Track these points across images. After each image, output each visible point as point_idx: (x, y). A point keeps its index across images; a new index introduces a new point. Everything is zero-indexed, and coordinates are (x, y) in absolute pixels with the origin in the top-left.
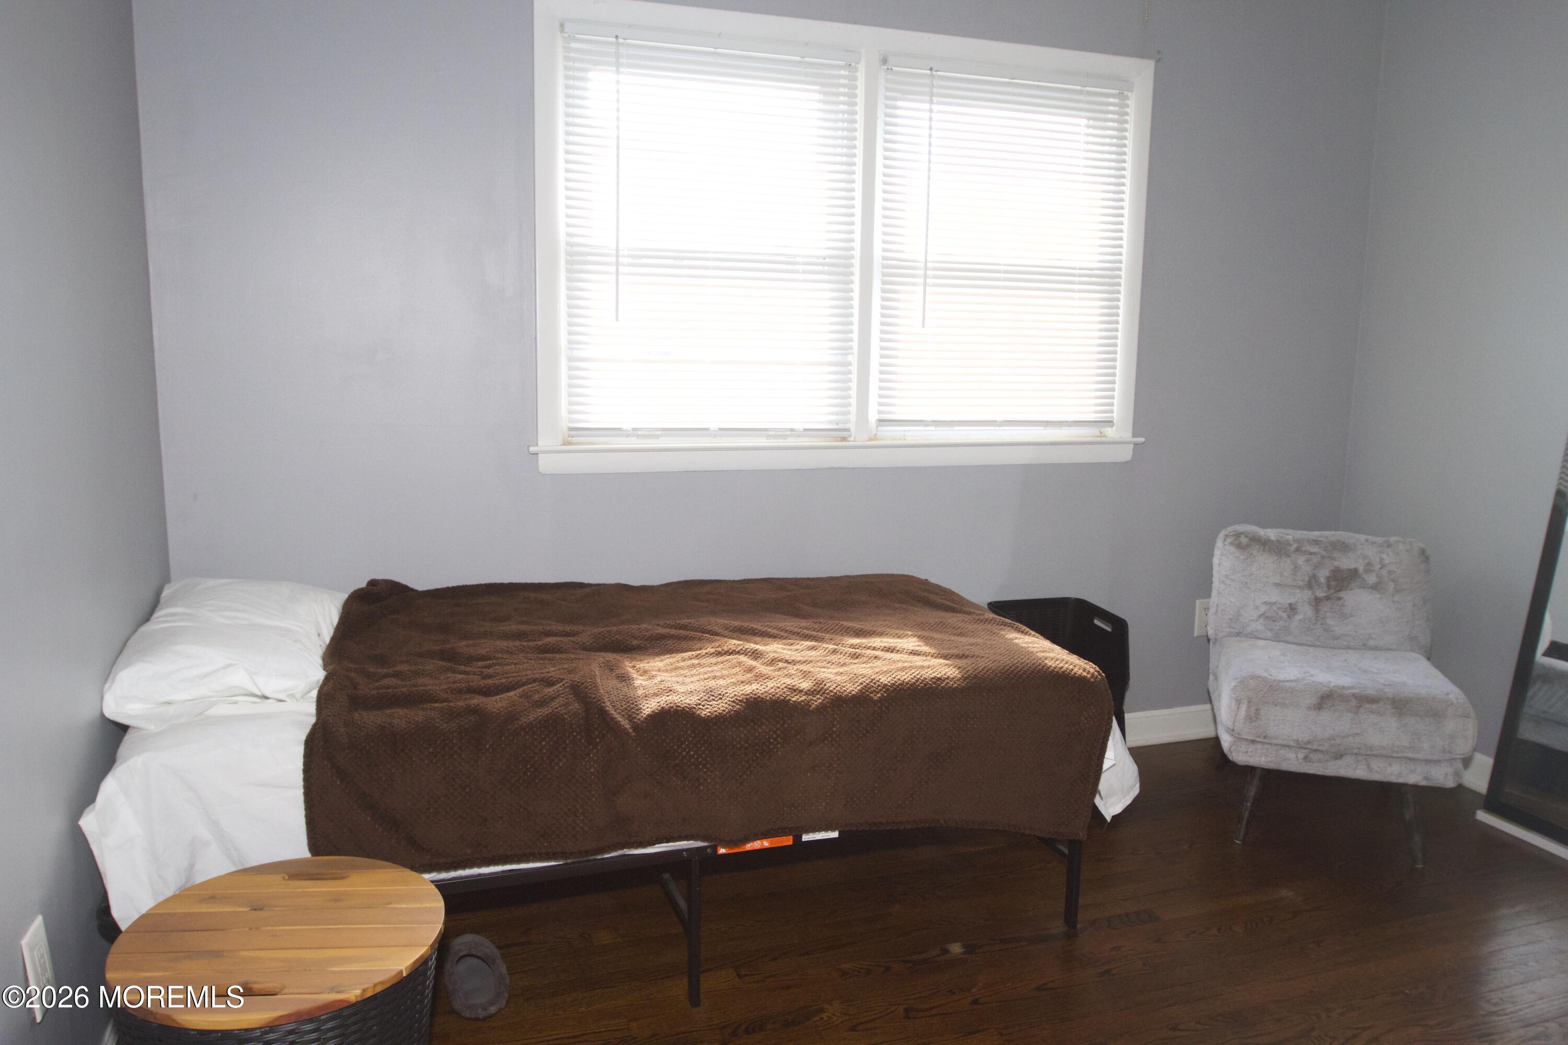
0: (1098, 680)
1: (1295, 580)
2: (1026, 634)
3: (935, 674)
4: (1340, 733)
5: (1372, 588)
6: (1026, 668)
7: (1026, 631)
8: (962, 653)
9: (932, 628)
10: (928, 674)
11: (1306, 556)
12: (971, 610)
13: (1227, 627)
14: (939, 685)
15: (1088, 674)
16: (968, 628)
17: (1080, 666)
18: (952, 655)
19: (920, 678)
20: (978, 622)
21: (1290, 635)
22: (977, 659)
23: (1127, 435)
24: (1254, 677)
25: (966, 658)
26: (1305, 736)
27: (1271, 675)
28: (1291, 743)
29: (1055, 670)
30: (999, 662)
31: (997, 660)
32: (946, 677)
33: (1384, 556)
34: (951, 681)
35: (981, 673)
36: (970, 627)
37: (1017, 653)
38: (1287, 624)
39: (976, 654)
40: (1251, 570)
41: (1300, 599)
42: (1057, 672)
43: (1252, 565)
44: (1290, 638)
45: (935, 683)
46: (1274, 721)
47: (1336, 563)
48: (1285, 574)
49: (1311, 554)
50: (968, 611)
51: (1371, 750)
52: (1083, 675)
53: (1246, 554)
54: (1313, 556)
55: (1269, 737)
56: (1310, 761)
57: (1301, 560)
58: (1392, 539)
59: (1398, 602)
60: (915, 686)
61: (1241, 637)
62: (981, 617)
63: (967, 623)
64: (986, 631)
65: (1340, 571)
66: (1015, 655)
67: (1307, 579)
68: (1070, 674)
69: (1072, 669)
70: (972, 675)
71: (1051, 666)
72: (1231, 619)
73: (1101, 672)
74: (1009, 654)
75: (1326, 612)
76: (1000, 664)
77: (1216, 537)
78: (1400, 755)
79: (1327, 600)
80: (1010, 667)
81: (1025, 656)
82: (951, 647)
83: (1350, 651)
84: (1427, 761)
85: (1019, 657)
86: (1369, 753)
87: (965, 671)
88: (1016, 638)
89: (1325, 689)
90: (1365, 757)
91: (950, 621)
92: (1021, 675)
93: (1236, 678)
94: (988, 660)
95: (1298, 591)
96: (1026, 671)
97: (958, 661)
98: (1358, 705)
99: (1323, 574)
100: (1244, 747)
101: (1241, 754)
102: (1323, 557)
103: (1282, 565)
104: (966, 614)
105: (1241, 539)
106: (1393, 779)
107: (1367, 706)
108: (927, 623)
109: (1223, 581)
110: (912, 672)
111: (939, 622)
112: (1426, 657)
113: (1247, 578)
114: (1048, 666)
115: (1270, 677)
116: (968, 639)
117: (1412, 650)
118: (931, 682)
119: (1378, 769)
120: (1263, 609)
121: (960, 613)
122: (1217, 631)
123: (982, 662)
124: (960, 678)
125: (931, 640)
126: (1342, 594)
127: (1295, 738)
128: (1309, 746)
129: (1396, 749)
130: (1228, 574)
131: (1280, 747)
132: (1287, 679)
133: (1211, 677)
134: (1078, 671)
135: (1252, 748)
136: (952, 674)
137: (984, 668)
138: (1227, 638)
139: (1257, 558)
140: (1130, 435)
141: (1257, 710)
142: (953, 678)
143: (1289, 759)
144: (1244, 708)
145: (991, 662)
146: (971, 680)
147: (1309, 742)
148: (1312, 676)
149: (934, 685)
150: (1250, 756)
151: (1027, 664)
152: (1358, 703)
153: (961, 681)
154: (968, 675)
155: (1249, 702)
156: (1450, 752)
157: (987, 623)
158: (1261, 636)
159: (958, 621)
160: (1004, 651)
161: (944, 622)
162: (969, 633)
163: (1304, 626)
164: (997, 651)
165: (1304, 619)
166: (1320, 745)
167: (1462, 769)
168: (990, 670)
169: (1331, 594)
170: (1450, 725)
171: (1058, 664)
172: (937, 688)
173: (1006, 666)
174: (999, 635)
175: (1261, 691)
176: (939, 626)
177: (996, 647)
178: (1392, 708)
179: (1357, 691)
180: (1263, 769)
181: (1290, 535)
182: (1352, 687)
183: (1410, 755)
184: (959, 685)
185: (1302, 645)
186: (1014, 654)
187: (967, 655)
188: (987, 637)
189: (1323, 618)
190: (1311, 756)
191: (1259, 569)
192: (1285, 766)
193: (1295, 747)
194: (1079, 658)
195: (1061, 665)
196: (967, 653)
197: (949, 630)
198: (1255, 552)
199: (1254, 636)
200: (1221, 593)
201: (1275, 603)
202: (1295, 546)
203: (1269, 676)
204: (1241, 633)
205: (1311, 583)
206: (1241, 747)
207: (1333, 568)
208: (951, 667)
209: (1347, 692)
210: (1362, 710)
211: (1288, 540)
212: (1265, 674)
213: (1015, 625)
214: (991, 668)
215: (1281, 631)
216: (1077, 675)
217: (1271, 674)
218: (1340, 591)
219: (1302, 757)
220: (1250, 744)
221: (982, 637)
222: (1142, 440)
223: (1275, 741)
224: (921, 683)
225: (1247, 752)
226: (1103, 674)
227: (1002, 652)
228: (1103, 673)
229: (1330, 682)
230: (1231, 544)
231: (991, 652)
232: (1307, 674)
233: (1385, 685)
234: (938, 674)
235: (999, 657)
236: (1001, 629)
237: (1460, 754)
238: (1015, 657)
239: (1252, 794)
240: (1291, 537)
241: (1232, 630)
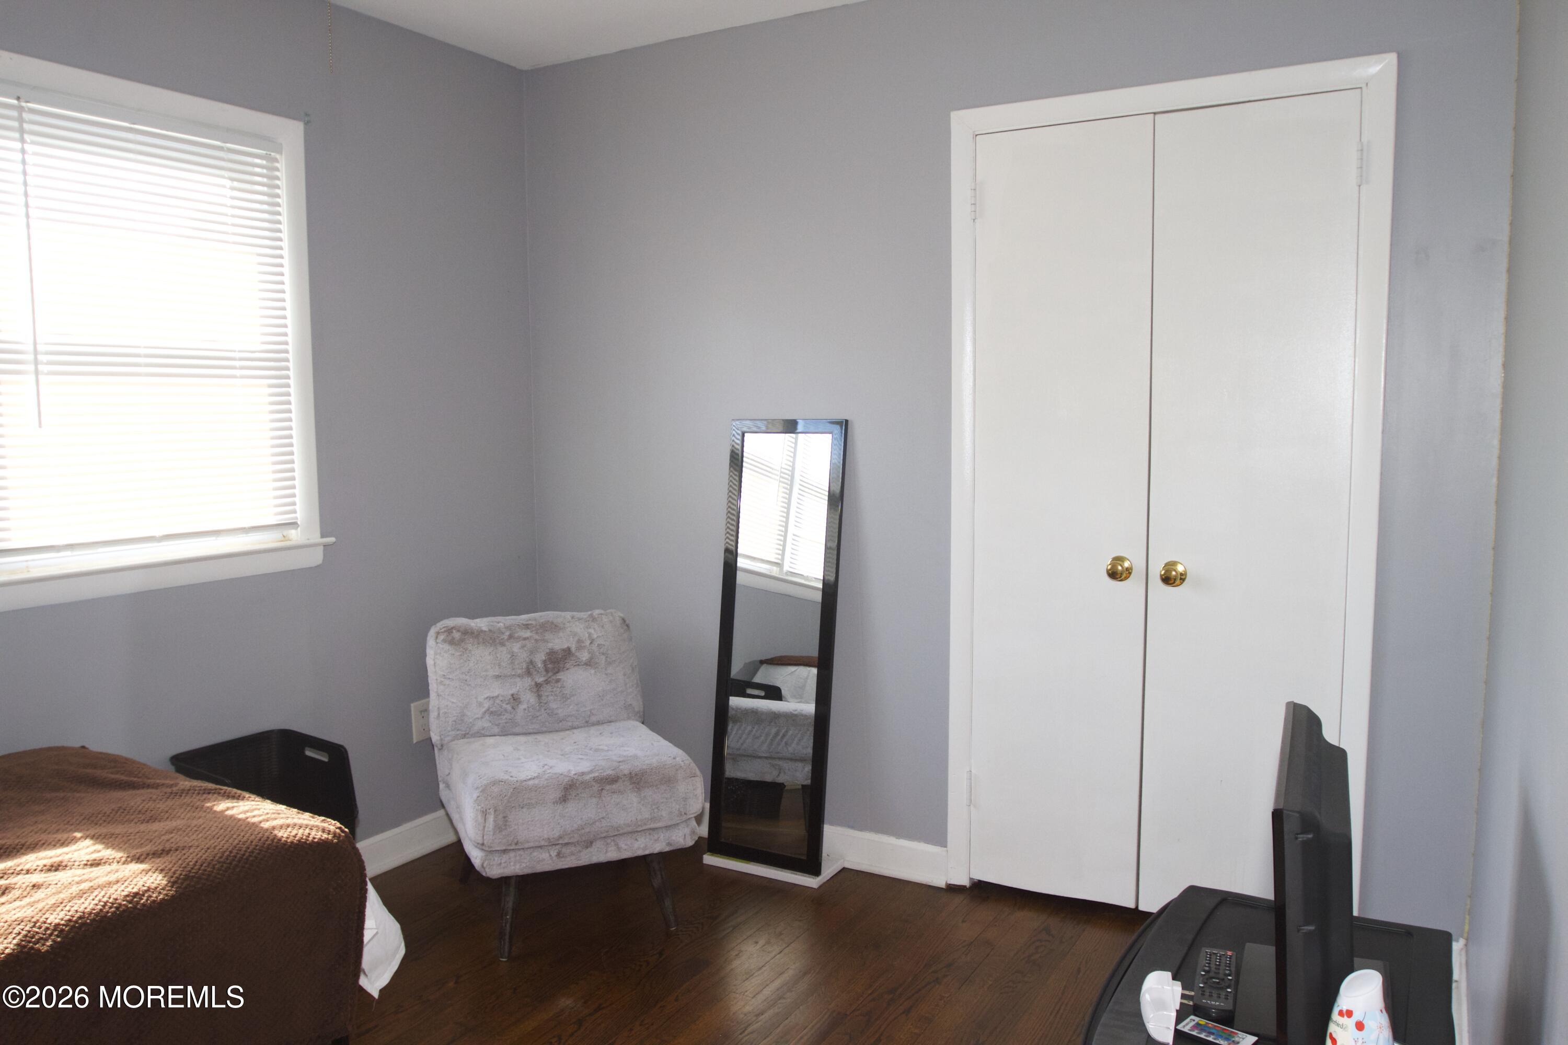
0: (341, 838)
1: (514, 669)
2: (238, 799)
3: (129, 889)
4: (587, 820)
5: (586, 664)
6: (251, 848)
7: (237, 795)
8: (160, 847)
9: (109, 819)
10: (118, 892)
11: (520, 643)
12: (158, 781)
13: (452, 730)
14: (138, 903)
15: (329, 834)
16: (159, 808)
17: (317, 826)
18: (148, 855)
19: (107, 901)
20: (172, 796)
21: (516, 726)
22: (184, 852)
23: (316, 538)
24: (495, 783)
25: (167, 854)
26: (556, 833)
27: (511, 777)
28: (543, 843)
29: (289, 841)
30: (215, 847)
31: (211, 846)
32: (145, 888)
33: (592, 631)
34: (153, 892)
35: (194, 871)
36: (162, 806)
37: (235, 829)
38: (513, 716)
39: (181, 844)
40: (468, 665)
41: (521, 687)
42: (292, 842)
43: (469, 660)
44: (517, 730)
45: (130, 902)
46: (523, 824)
47: (550, 645)
48: (503, 664)
49: (525, 639)
50: (154, 784)
51: (618, 830)
52: (323, 838)
53: (461, 649)
54: (527, 642)
55: (521, 843)
56: (563, 857)
57: (516, 647)
58: (596, 612)
59: (611, 674)
60: (102, 914)
61: (468, 738)
62: (175, 789)
63: (157, 801)
64: (185, 807)
65: (554, 652)
66: (232, 832)
67: (524, 666)
68: (308, 840)
69: (309, 834)
70: (182, 876)
71: (282, 837)
72: (455, 721)
73: (343, 827)
74: (225, 834)
75: (547, 696)
76: (216, 851)
77: (426, 636)
78: (644, 828)
79: (547, 684)
80: (231, 852)
81: (247, 832)
82: (142, 842)
83: (575, 731)
84: (668, 827)
85: (240, 835)
86: (616, 833)
87: (170, 874)
88: (228, 809)
89: (567, 779)
90: (612, 838)
91: (132, 804)
92: (247, 859)
93: (477, 788)
94: (199, 849)
95: (518, 679)
96: (252, 852)
97: (158, 860)
98: (600, 788)
99: (539, 658)
100: (496, 859)
101: (495, 867)
102: (536, 640)
103: (498, 655)
104: (153, 788)
105: (453, 635)
106: (640, 853)
107: (608, 787)
108: (99, 814)
109: (441, 682)
110: (95, 894)
111: (116, 809)
112: (640, 722)
113: (466, 675)
114: (278, 838)
115: (512, 779)
116: (162, 824)
117: (629, 718)
118: (125, 903)
119: (626, 847)
120: (487, 705)
121: (143, 788)
122: (442, 737)
123: (191, 854)
124: (166, 885)
125: (111, 837)
126: (560, 676)
127: (546, 836)
128: (560, 842)
129: (639, 823)
130: (445, 674)
131: (532, 849)
132: (528, 778)
133: (442, 786)
134: (317, 835)
135: (505, 858)
136: (153, 883)
137: (197, 862)
138: (454, 742)
139: (473, 653)
140: (318, 534)
141: (504, 817)
142: (156, 888)
143: (544, 860)
144: (491, 819)
145: (203, 851)
146: (182, 883)
147: (560, 837)
148: (551, 768)
149: (130, 905)
150: (504, 868)
151: (252, 842)
152: (599, 787)
153: (167, 889)
154: (177, 878)
155: (495, 811)
156: (685, 814)
157: (184, 795)
158: (487, 733)
159: (144, 801)
160: (217, 831)
161: (124, 807)
162: (162, 814)
163: (529, 714)
164: (208, 833)
165: (528, 707)
166: (570, 838)
167: (697, 826)
168: (204, 863)
169: (550, 677)
170: (682, 788)
171: (290, 832)
172: (135, 908)
173: (225, 852)
174: (204, 809)
175: (505, 796)
176: (119, 813)
177: (204, 828)
178: (630, 784)
179: (597, 774)
180: (518, 876)
181: (502, 622)
182: (591, 772)
183: (652, 826)
184: (167, 895)
185: (530, 734)
186: (230, 831)
187: (167, 849)
188: (189, 815)
189: (546, 703)
190: (564, 850)
191: (477, 664)
192: (540, 868)
193: (547, 846)
194: (311, 815)
195: (294, 832)
196: (168, 846)
197: (133, 817)
198: (470, 647)
199: (481, 734)
200: (441, 695)
201: (497, 697)
202: (508, 633)
203: (510, 778)
204: (468, 734)
205: (529, 671)
206: (494, 860)
207: (548, 651)
208: (150, 873)
209: (587, 777)
210: (604, 792)
211: (499, 629)
212: (506, 777)
213: (222, 790)
214: (206, 859)
215: (508, 725)
216: (316, 840)
217: (512, 775)
218: (557, 672)
219: (555, 854)
220: (502, 854)
221: (182, 817)
222: (332, 540)
223: (526, 846)
224: (111, 908)
225: (501, 864)
226: (346, 830)
227: (214, 833)
228: (346, 828)
229: (569, 771)
230: (444, 641)
231: (200, 835)
232: (546, 767)
233: (620, 762)
234: (133, 888)
235: (212, 841)
236: (205, 799)
237: (693, 814)
238: (234, 836)
239: (510, 905)
240: (502, 624)
241: (458, 732)
